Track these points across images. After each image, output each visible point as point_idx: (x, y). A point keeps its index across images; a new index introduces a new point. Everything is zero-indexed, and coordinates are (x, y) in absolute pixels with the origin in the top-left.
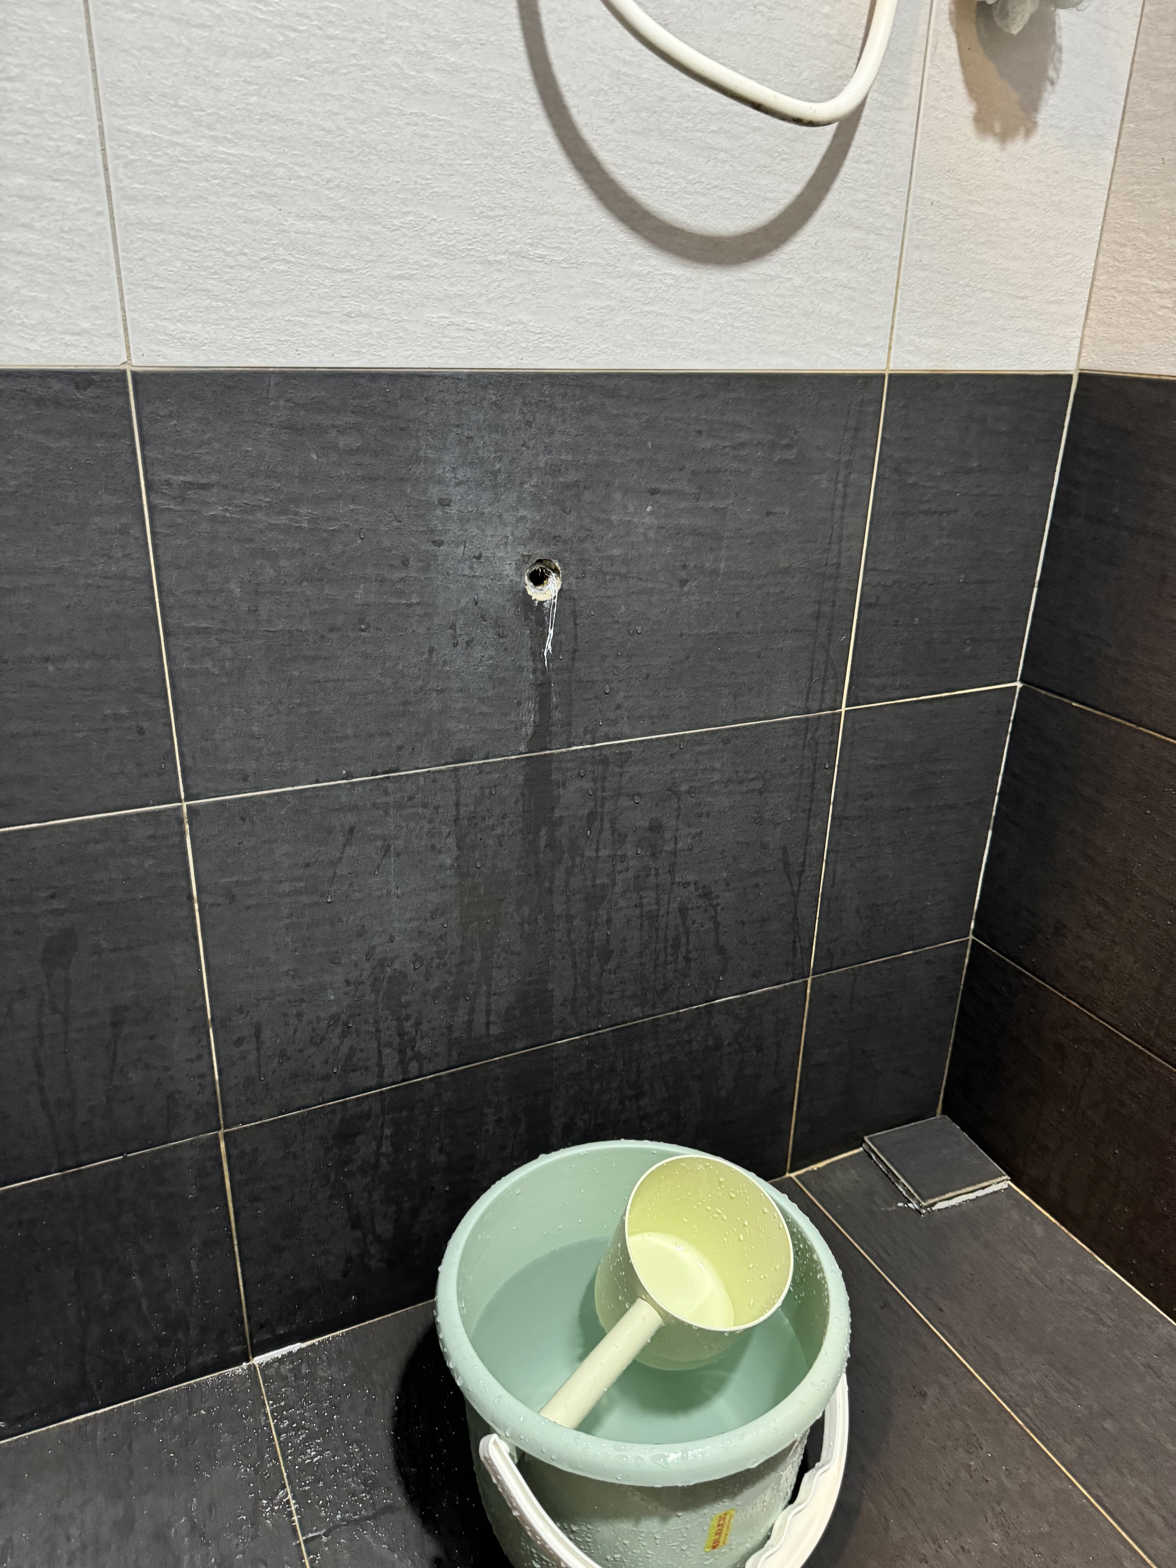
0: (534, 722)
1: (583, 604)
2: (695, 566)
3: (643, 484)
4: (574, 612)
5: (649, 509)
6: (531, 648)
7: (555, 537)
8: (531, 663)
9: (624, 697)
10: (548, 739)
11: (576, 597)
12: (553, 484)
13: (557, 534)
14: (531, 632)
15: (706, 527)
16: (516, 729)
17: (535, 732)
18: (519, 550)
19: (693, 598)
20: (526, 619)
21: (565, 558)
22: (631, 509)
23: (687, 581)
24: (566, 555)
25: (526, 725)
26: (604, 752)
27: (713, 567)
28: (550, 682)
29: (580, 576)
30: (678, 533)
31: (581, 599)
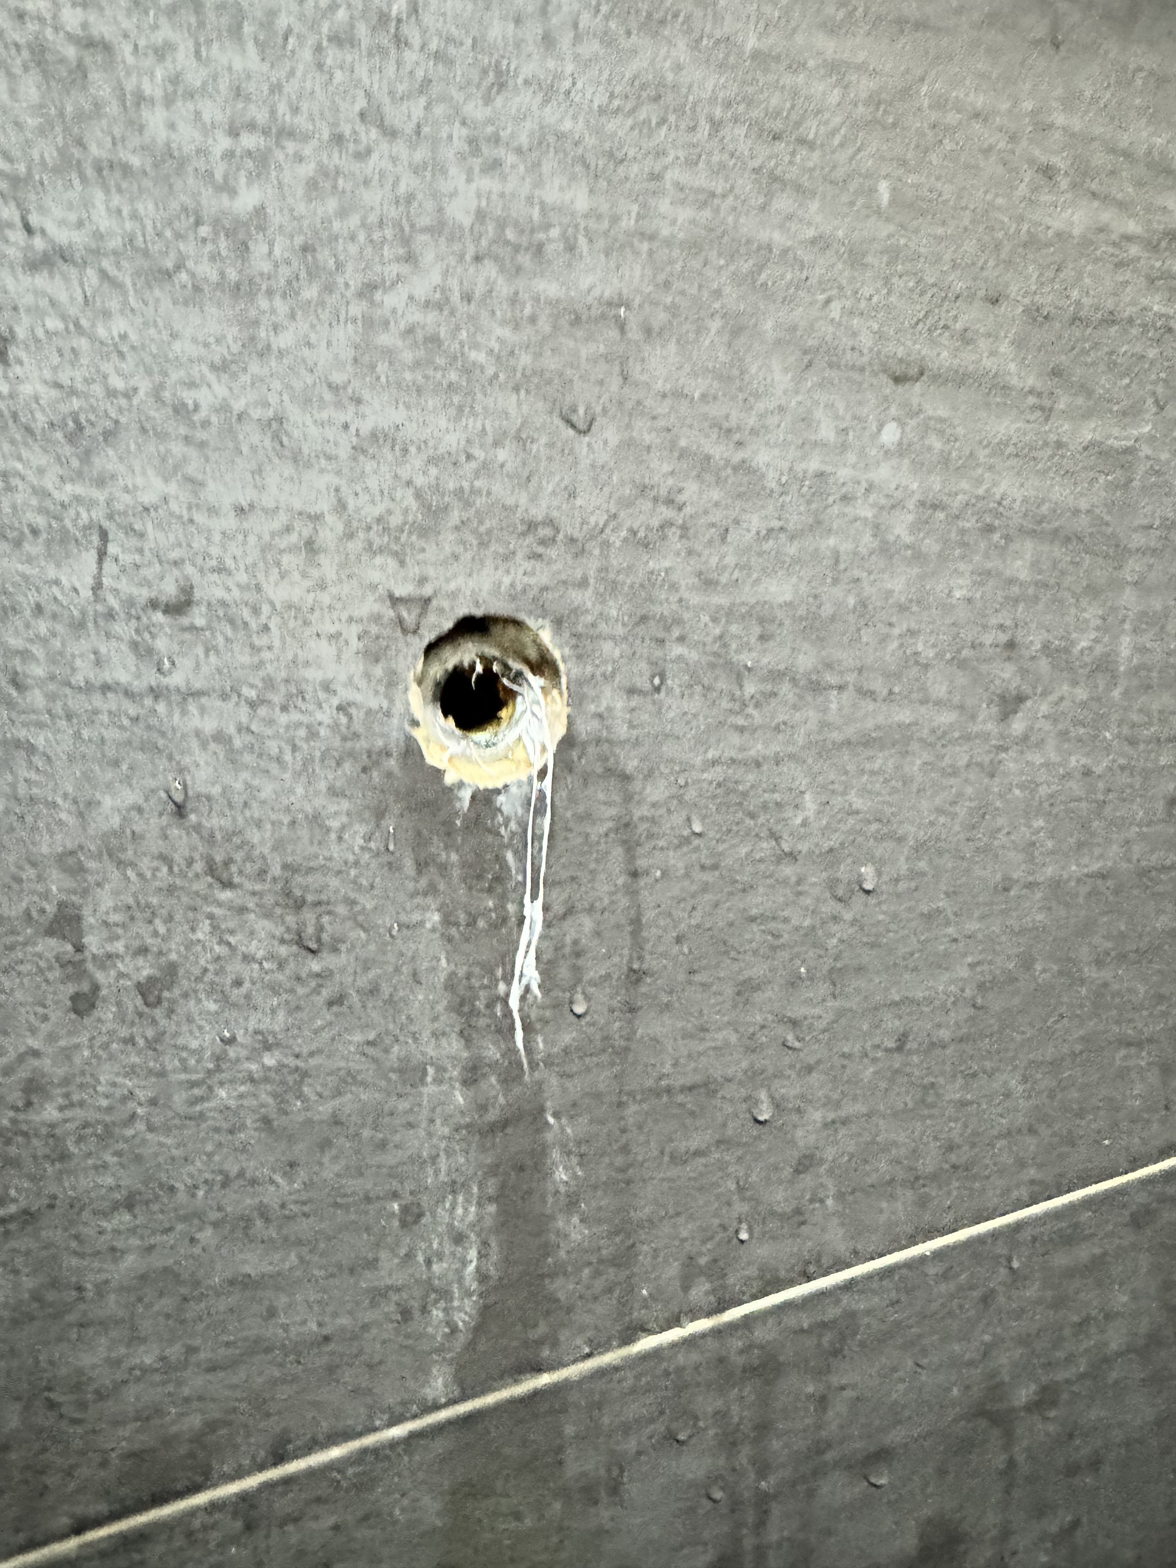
0: (482, 1277)
1: (656, 791)
2: (1046, 646)
3: (866, 341)
4: (625, 825)
5: (890, 434)
6: (450, 985)
7: (531, 526)
8: (454, 1046)
9: (826, 1125)
10: (542, 1329)
11: (631, 765)
12: (514, 300)
13: (538, 513)
14: (448, 921)
15: (1076, 512)
16: (406, 1314)
17: (485, 1312)
18: (376, 576)
19: (1037, 759)
20: (421, 866)
21: (576, 611)
22: (827, 432)
23: (1020, 699)
24: (584, 598)
25: (445, 1294)
26: (760, 1334)
27: (1099, 649)
28: (542, 1110)
29: (643, 683)
30: (989, 529)
31: (649, 775)
